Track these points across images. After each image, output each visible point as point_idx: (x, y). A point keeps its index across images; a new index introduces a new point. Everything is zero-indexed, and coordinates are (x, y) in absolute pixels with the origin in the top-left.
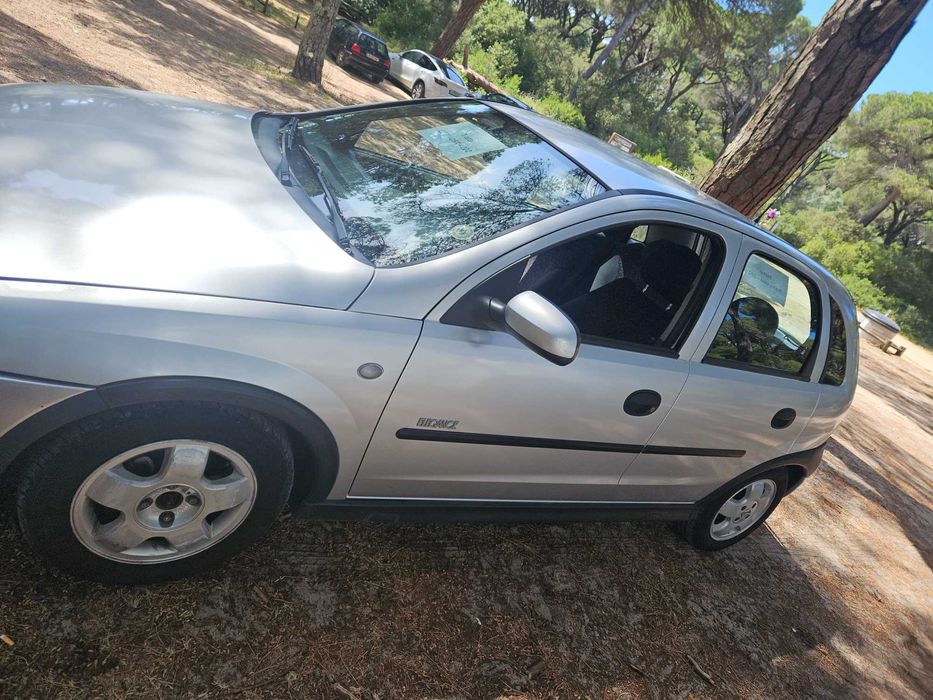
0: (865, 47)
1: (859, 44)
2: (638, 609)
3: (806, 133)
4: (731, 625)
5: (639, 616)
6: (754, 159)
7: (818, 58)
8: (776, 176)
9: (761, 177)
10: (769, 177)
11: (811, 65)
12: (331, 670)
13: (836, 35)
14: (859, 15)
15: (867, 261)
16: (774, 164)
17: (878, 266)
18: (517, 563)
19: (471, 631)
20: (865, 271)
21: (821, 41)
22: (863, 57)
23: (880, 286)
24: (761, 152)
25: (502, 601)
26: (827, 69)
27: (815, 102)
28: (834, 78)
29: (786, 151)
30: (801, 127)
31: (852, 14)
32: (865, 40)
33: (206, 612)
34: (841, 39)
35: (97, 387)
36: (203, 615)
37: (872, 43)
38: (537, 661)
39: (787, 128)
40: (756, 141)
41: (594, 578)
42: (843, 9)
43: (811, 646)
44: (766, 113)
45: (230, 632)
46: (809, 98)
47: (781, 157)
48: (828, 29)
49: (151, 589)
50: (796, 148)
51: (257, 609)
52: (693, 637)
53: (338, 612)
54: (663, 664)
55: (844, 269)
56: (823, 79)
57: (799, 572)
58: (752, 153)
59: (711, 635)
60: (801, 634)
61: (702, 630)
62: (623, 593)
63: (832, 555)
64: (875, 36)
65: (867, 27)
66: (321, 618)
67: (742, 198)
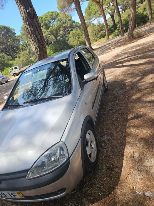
0: (33, 18)
1: (32, 19)
2: (116, 100)
3: (41, 37)
4: (120, 91)
5: (117, 101)
6: (39, 48)
7: (29, 26)
8: (44, 47)
9: (43, 49)
10: (44, 48)
11: (30, 28)
12: (119, 137)
13: (28, 20)
14: (28, 14)
15: (51, 51)
16: (42, 46)
17: (53, 50)
18: (105, 113)
19: (116, 120)
20: (53, 52)
21: (27, 23)
22: (35, 20)
23: (56, 52)
24: (39, 46)
25: (111, 115)
26: (32, 26)
27: (37, 32)
28: (35, 26)
29: (41, 42)
30: (39, 37)
31: (26, 15)
32: (32, 17)
33: (105, 152)
34: (29, 20)
35: (81, 137)
36: (106, 152)
37: (34, 17)
38: (123, 113)
39: (38, 39)
40: (36, 45)
41: (109, 104)
42: (24, 16)
43: (126, 85)
44: (32, 40)
45: (109, 149)
46: (35, 33)
47: (42, 44)
48: (26, 20)
49: (99, 158)
50: (42, 40)
51: (106, 145)
52: (122, 96)
53: (109, 135)
54: (126, 100)
55: (50, 55)
56: (34, 28)
57: (113, 82)
58: (38, 47)
59: (122, 94)
60: (123, 85)
61: (121, 95)
62: (113, 102)
63: (111, 77)
64: (33, 15)
65: (30, 15)
66: (109, 138)
67: (44, 55)
